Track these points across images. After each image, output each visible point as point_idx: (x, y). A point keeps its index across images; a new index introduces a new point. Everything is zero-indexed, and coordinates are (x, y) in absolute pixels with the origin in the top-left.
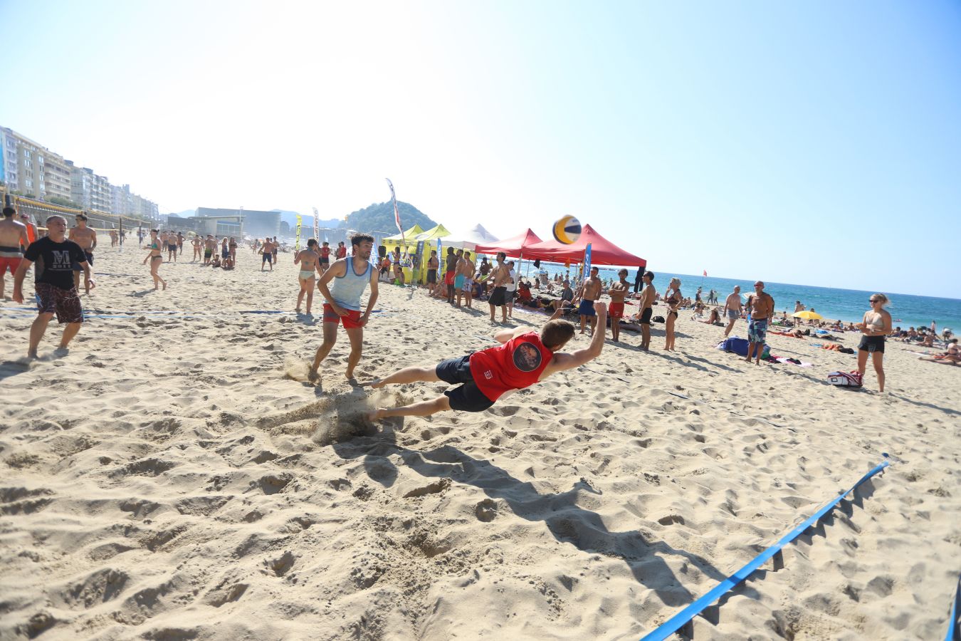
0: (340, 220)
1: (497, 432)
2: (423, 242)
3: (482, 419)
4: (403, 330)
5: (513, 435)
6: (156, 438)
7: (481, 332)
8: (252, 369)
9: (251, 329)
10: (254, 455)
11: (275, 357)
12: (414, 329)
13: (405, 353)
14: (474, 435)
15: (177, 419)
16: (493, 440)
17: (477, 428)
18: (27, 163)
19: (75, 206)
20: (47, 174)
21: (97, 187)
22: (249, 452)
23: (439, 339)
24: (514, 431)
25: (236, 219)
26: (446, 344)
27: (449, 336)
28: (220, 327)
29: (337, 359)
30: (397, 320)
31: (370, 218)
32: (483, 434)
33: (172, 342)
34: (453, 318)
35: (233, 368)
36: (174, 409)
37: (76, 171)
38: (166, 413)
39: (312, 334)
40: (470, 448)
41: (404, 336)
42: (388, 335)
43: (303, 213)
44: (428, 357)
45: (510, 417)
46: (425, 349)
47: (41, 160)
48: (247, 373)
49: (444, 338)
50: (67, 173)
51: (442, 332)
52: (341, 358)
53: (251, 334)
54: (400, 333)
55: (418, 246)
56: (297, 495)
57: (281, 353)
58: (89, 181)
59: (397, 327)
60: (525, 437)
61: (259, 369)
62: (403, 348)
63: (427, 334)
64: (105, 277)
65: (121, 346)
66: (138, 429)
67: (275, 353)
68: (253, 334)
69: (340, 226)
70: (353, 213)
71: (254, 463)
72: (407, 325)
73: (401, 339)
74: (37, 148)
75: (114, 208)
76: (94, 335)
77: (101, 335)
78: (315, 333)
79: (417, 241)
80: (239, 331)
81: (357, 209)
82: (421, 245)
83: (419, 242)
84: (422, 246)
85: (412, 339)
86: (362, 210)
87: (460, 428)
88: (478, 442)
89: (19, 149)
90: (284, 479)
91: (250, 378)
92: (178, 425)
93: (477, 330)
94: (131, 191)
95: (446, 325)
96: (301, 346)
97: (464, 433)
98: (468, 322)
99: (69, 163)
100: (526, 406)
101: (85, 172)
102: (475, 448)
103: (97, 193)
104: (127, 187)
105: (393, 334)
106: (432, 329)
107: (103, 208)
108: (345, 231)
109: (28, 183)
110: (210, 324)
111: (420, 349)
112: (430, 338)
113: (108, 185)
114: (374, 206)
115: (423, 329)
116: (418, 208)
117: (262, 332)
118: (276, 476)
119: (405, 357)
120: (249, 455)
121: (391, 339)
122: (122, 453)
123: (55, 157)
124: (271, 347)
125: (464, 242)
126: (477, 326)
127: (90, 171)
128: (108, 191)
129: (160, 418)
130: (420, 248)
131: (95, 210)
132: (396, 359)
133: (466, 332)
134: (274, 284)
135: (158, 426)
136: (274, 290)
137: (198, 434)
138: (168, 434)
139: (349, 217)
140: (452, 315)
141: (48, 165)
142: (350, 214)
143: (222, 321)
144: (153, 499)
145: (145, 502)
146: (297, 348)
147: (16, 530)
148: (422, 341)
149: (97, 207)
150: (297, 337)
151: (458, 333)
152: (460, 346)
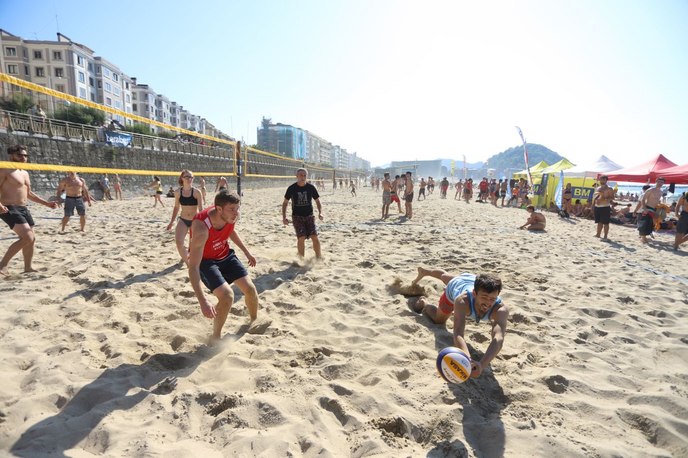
0: (484, 162)
1: (587, 329)
2: (548, 175)
3: (574, 316)
4: (521, 243)
5: (603, 334)
6: (351, 293)
7: (594, 248)
8: (408, 261)
9: (412, 236)
10: (400, 311)
11: (424, 255)
12: (530, 242)
13: (518, 260)
14: (564, 327)
15: (362, 284)
16: (580, 334)
17: (567, 323)
18: (313, 147)
19: (331, 167)
20: (321, 151)
21: (341, 155)
22: (398, 309)
23: (551, 251)
24: (605, 331)
25: (413, 167)
26: (557, 255)
27: (561, 249)
28: (395, 234)
29: (464, 259)
30: (518, 235)
31: (507, 159)
32: (574, 328)
33: (368, 242)
34: (569, 235)
35: (397, 259)
36: (361, 279)
37: (333, 148)
38: (358, 280)
39: (451, 242)
40: (557, 336)
41: (521, 247)
42: (508, 245)
43: (456, 159)
44: (537, 264)
45: (605, 319)
46: (536, 258)
47: (319, 144)
48: (405, 263)
49: (557, 250)
50: (329, 149)
51: (554, 246)
52: (468, 259)
53: (412, 240)
54: (518, 244)
55: (543, 178)
56: (420, 340)
57: (428, 253)
58: (338, 152)
59: (517, 240)
60: (615, 338)
61: (412, 262)
62: (517, 255)
63: (541, 247)
64: (341, 205)
65: (342, 242)
66: (343, 287)
67: (424, 253)
68: (413, 240)
69: (483, 167)
70: (494, 156)
71: (399, 316)
72: (525, 239)
73: (518, 249)
74: (317, 138)
75: (349, 166)
76: (332, 236)
77: (335, 236)
78: (453, 241)
79: (542, 174)
80: (405, 238)
81: (497, 153)
82: (545, 176)
83: (544, 175)
84: (547, 178)
85: (527, 250)
86: (501, 154)
87: (552, 320)
88: (567, 333)
89: (311, 140)
90: (414, 328)
91: (406, 266)
92: (362, 288)
93: (590, 246)
94: (357, 156)
95: (560, 241)
96: (442, 249)
97: (554, 324)
98: (583, 239)
99: (330, 144)
100: (625, 313)
101: (336, 148)
102: (562, 337)
103: (342, 159)
104: (355, 154)
105: (511, 245)
106: (546, 243)
107: (344, 167)
108: (486, 170)
109: (313, 157)
110: (389, 232)
111: (532, 257)
112: (542, 250)
113: (346, 153)
114: (510, 149)
115: (539, 243)
116: (548, 147)
117: (419, 239)
118: (410, 326)
119: (517, 262)
120: (397, 310)
121: (509, 248)
122: (335, 298)
123: (324, 142)
124: (422, 249)
125: (587, 172)
126: (591, 243)
127: (338, 147)
128: (346, 157)
129: (354, 282)
130: (545, 179)
131: (340, 168)
132: (510, 263)
133: (579, 247)
134: (432, 209)
135: (353, 286)
136: (432, 212)
137: (372, 294)
138: (357, 292)
139: (490, 160)
140: (568, 233)
141: (321, 146)
142: (491, 157)
143: (396, 231)
144: (345, 323)
145: (341, 324)
146: (439, 250)
147: (290, 323)
148: (535, 252)
149: (341, 166)
150: (441, 243)
151: (569, 247)
152: (569, 258)
